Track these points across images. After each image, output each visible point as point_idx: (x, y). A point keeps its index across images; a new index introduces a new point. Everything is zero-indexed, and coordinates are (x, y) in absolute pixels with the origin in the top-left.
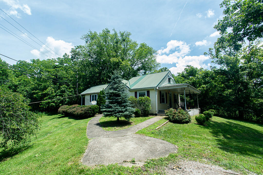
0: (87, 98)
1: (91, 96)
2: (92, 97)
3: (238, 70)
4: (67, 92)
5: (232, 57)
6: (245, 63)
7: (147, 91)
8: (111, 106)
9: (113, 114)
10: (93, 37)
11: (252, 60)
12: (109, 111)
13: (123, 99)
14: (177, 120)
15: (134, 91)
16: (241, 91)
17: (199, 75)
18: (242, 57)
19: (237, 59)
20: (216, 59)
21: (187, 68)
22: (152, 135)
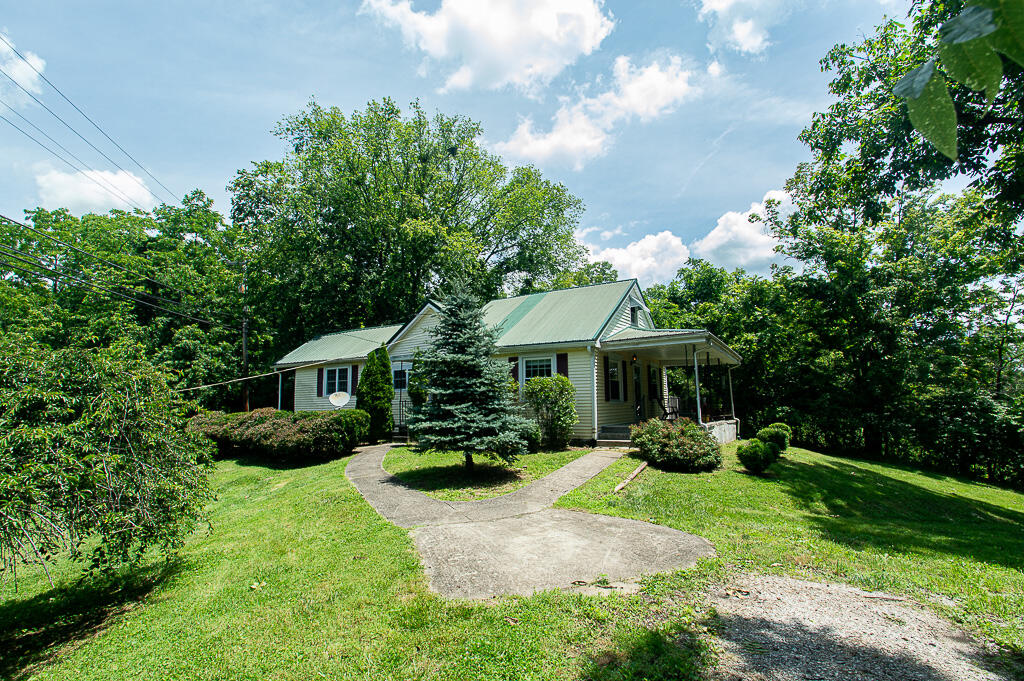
0: (305, 382)
1: (320, 372)
2: (329, 378)
3: (865, 280)
4: (203, 356)
5: (847, 235)
6: (888, 258)
7: (558, 356)
8: (449, 410)
9: (462, 440)
10: (325, 130)
11: (909, 247)
12: (443, 432)
13: (491, 385)
14: (676, 459)
15: (506, 355)
16: (875, 355)
17: (734, 295)
18: (881, 237)
19: (862, 242)
20: (791, 239)
21: (690, 267)
22: (612, 510)
